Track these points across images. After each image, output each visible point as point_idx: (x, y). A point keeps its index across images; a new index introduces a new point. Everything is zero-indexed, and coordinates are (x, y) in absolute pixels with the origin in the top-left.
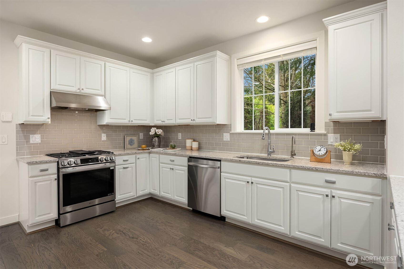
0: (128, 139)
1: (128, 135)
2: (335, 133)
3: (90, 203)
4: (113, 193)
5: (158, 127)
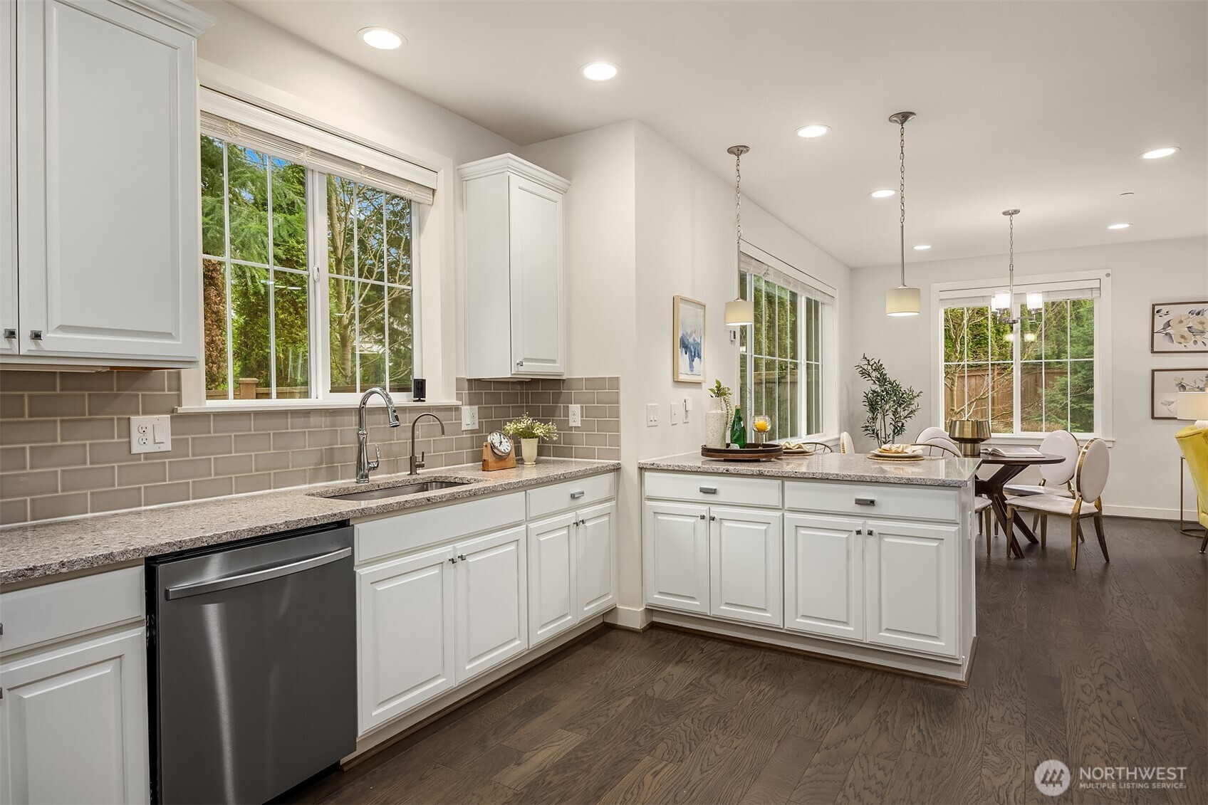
2: (471, 404)
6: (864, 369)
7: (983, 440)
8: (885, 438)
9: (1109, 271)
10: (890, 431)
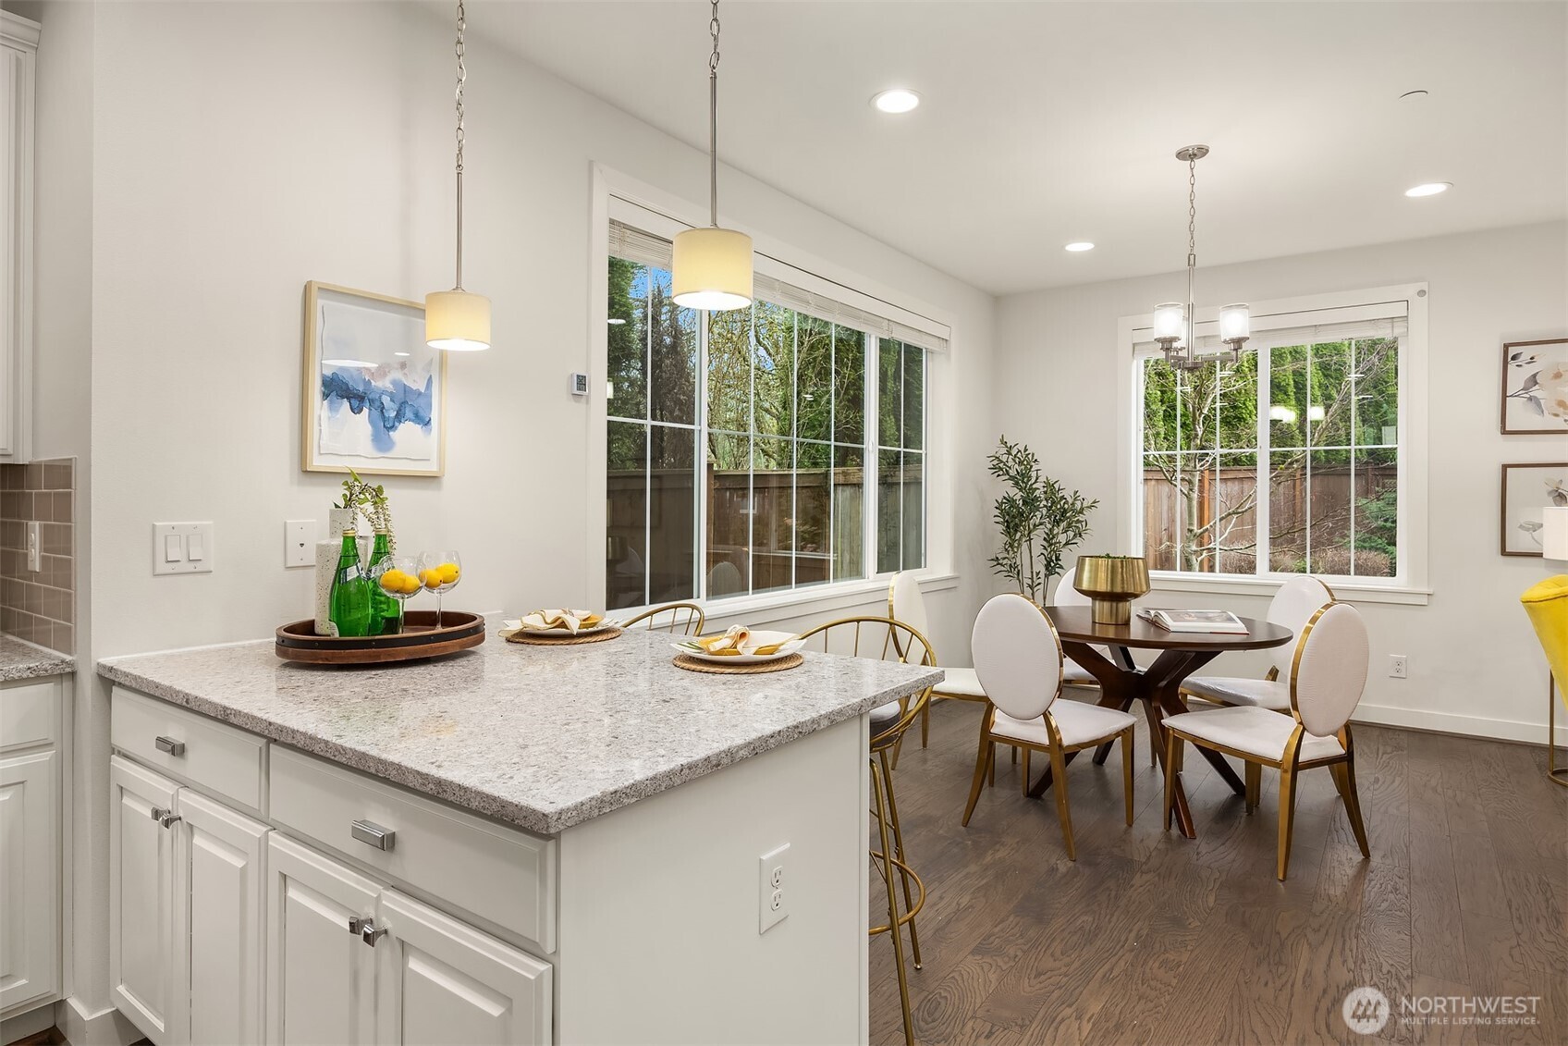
6: (1002, 462)
7: (1136, 596)
8: (1032, 578)
9: (1424, 286)
10: (1040, 567)
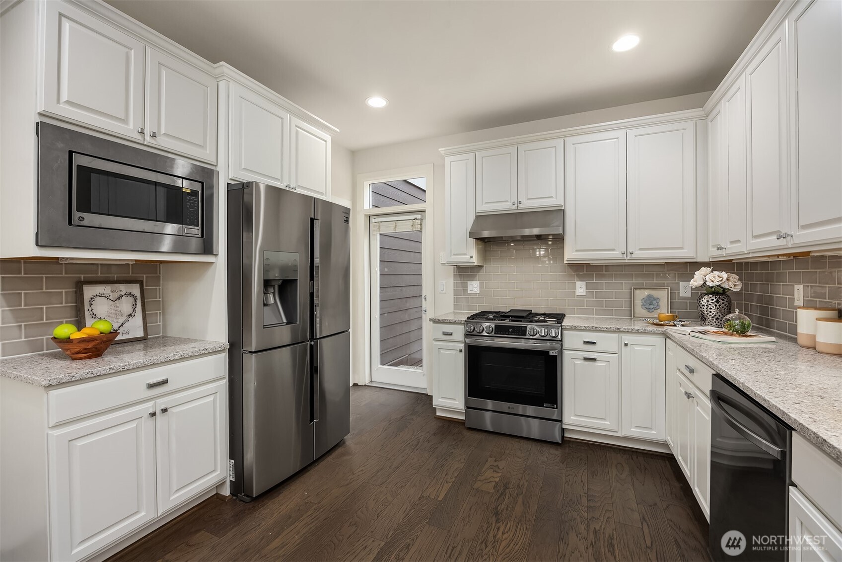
0: (641, 295)
1: (641, 287)
3: (509, 408)
4: (555, 406)
5: (717, 265)
